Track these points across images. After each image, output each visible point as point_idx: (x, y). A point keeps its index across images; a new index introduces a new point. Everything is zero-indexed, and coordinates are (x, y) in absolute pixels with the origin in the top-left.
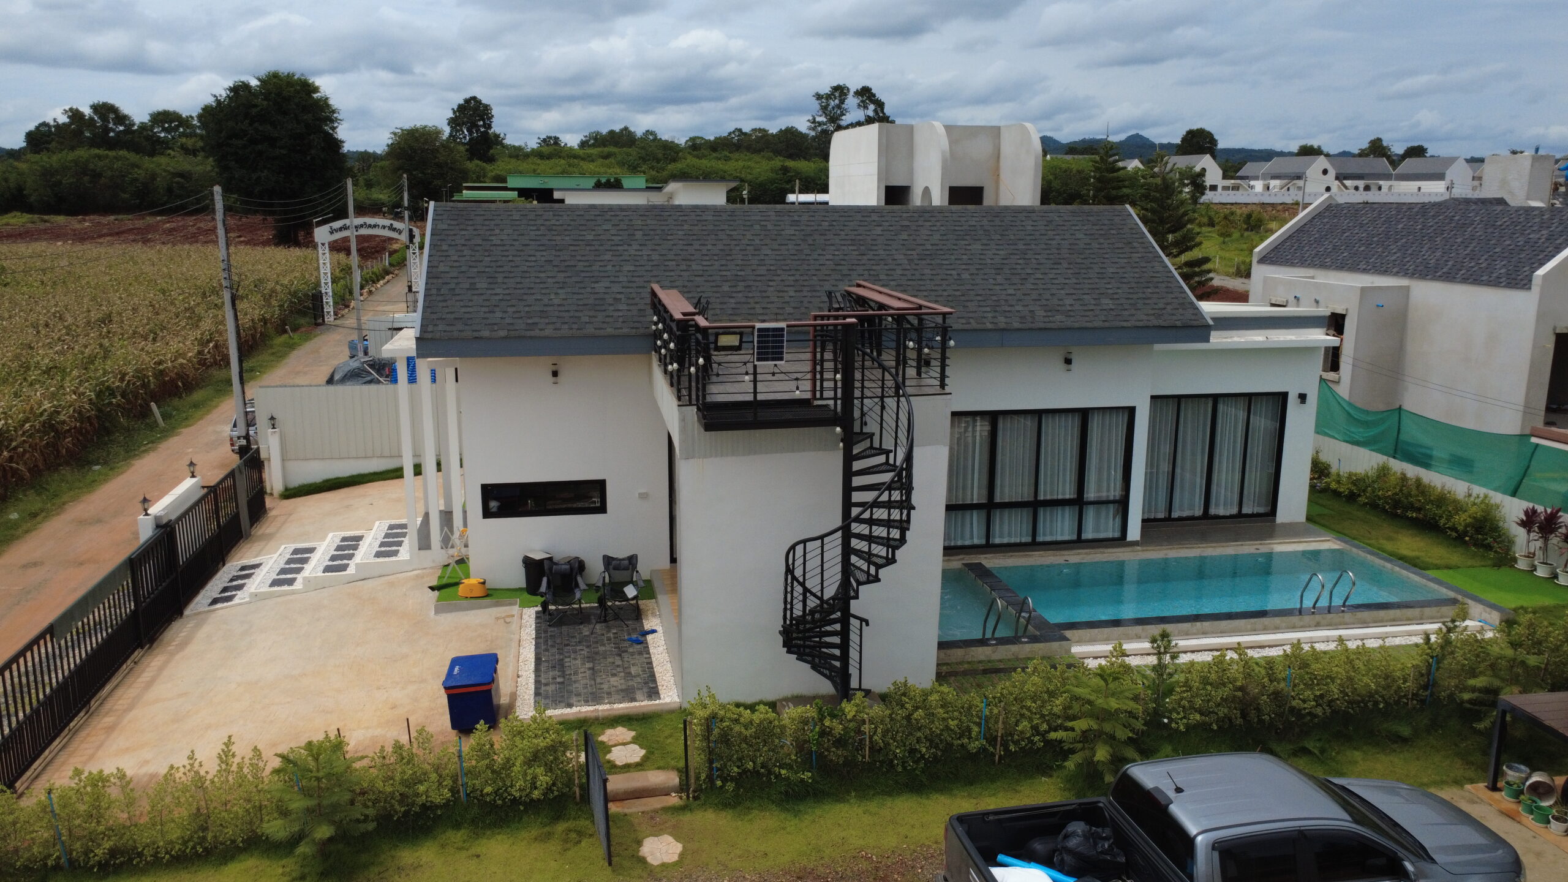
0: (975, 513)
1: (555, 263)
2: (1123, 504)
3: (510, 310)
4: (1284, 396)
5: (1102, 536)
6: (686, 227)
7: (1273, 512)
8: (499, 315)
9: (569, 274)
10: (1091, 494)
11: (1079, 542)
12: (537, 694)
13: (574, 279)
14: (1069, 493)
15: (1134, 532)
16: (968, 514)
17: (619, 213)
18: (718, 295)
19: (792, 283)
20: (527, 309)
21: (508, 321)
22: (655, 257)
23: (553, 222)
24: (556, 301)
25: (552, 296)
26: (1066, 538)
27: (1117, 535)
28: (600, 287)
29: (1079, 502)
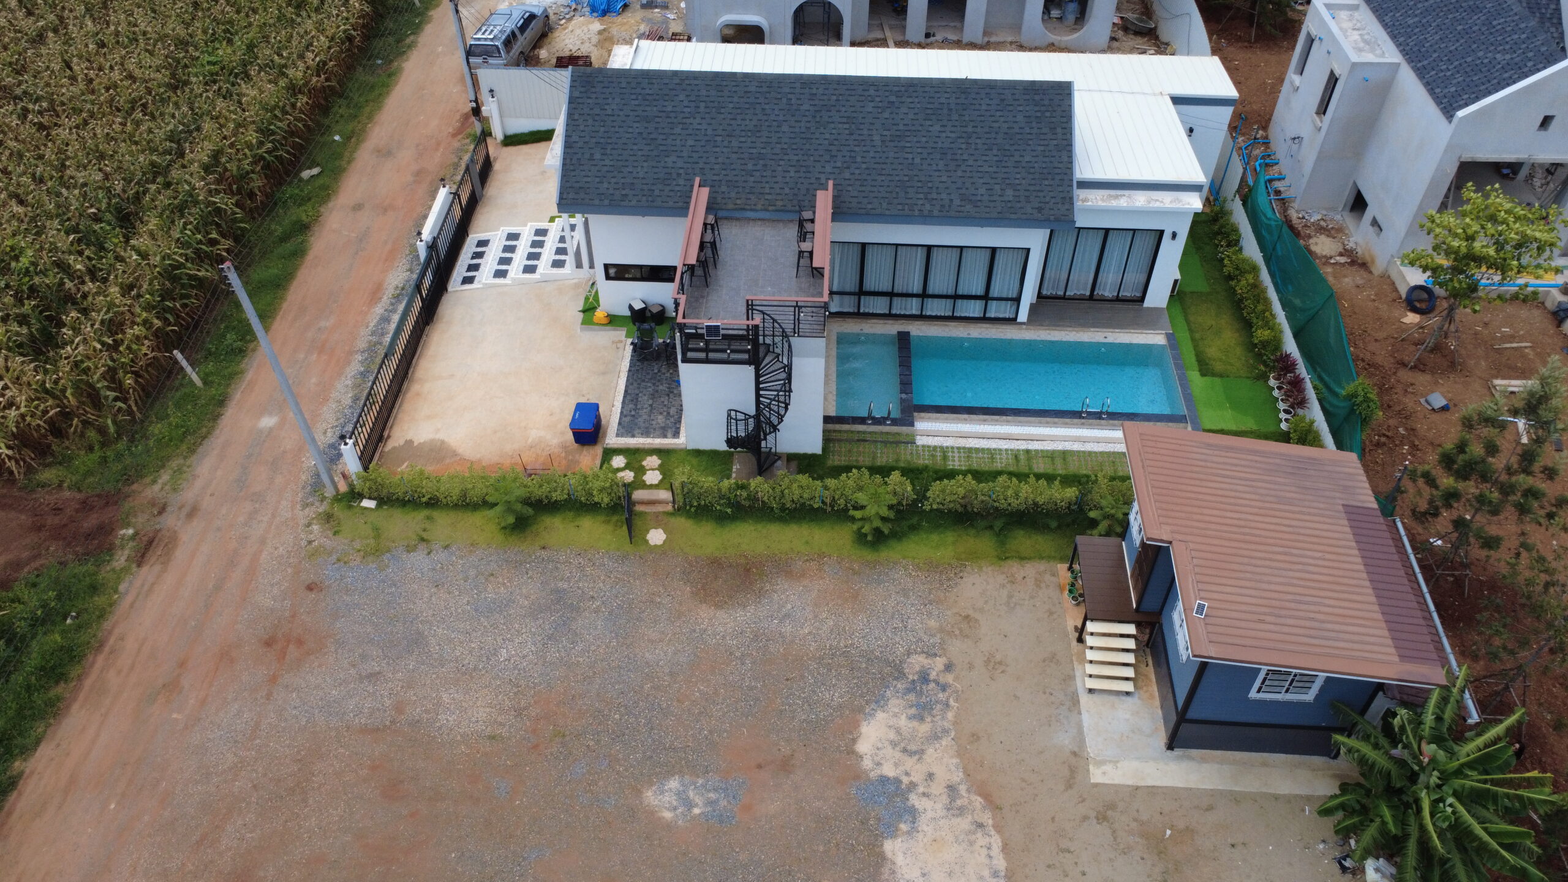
0: (914, 299)
1: (644, 136)
2: (1017, 300)
3: (613, 180)
4: (1162, 232)
5: (1001, 316)
6: (736, 99)
7: (1142, 299)
8: (606, 185)
9: (652, 147)
10: (995, 292)
11: (984, 319)
12: (620, 424)
13: (655, 153)
14: (980, 291)
15: (1023, 316)
16: (909, 299)
17: (692, 82)
18: (743, 173)
19: (794, 163)
20: (623, 181)
21: (611, 191)
22: (709, 132)
23: (648, 91)
24: (641, 175)
25: (639, 169)
26: (976, 315)
27: (1012, 316)
28: (670, 160)
29: (986, 297)
